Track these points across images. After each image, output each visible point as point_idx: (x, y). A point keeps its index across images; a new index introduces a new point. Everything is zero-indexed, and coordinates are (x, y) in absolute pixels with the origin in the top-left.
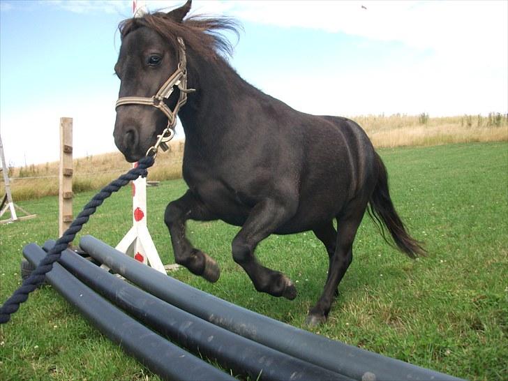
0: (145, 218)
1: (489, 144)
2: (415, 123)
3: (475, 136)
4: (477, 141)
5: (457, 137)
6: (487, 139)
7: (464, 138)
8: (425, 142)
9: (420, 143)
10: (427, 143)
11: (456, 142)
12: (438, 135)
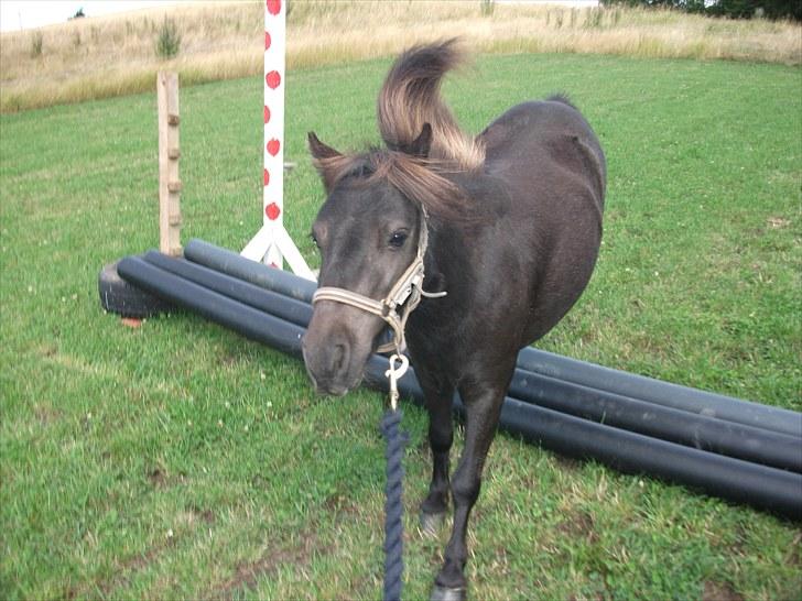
0: (281, 215)
1: (590, 57)
2: (476, 14)
3: (570, 44)
4: (573, 52)
5: (545, 43)
6: (587, 50)
7: (554, 45)
8: (496, 48)
9: (489, 48)
10: (498, 49)
11: (543, 51)
12: (516, 37)
